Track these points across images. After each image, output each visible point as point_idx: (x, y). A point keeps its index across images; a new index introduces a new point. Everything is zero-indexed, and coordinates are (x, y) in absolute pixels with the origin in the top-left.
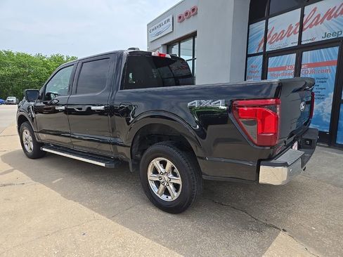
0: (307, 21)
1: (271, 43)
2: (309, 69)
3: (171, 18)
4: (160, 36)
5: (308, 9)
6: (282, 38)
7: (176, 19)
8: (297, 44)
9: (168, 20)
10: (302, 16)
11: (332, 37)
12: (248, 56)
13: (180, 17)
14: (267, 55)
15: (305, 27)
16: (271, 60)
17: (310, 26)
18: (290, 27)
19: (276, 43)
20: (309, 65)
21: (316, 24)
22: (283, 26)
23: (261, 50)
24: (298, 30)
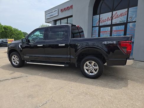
0: (114, 16)
1: (101, 23)
2: (115, 32)
3: (57, 10)
4: (52, 17)
5: (114, 12)
6: (105, 21)
7: (60, 11)
8: (111, 24)
9: (56, 11)
10: (112, 14)
11: (122, 22)
12: (93, 27)
13: (62, 10)
14: (100, 27)
15: (113, 18)
16: (102, 29)
17: (115, 18)
18: (108, 18)
19: (103, 23)
20: (115, 31)
21: (117, 18)
22: (106, 17)
23: (98, 25)
24: (111, 19)
